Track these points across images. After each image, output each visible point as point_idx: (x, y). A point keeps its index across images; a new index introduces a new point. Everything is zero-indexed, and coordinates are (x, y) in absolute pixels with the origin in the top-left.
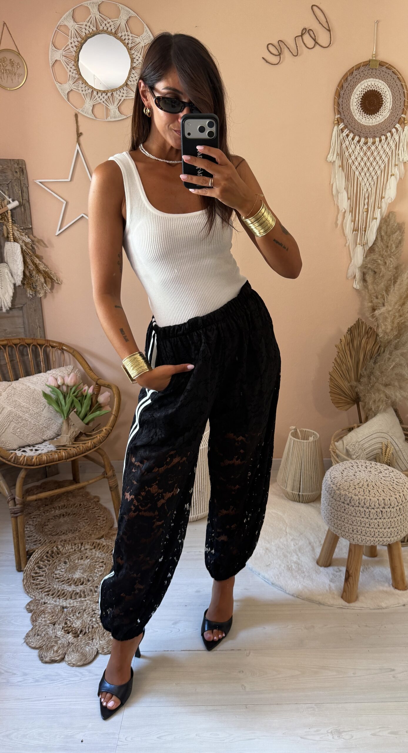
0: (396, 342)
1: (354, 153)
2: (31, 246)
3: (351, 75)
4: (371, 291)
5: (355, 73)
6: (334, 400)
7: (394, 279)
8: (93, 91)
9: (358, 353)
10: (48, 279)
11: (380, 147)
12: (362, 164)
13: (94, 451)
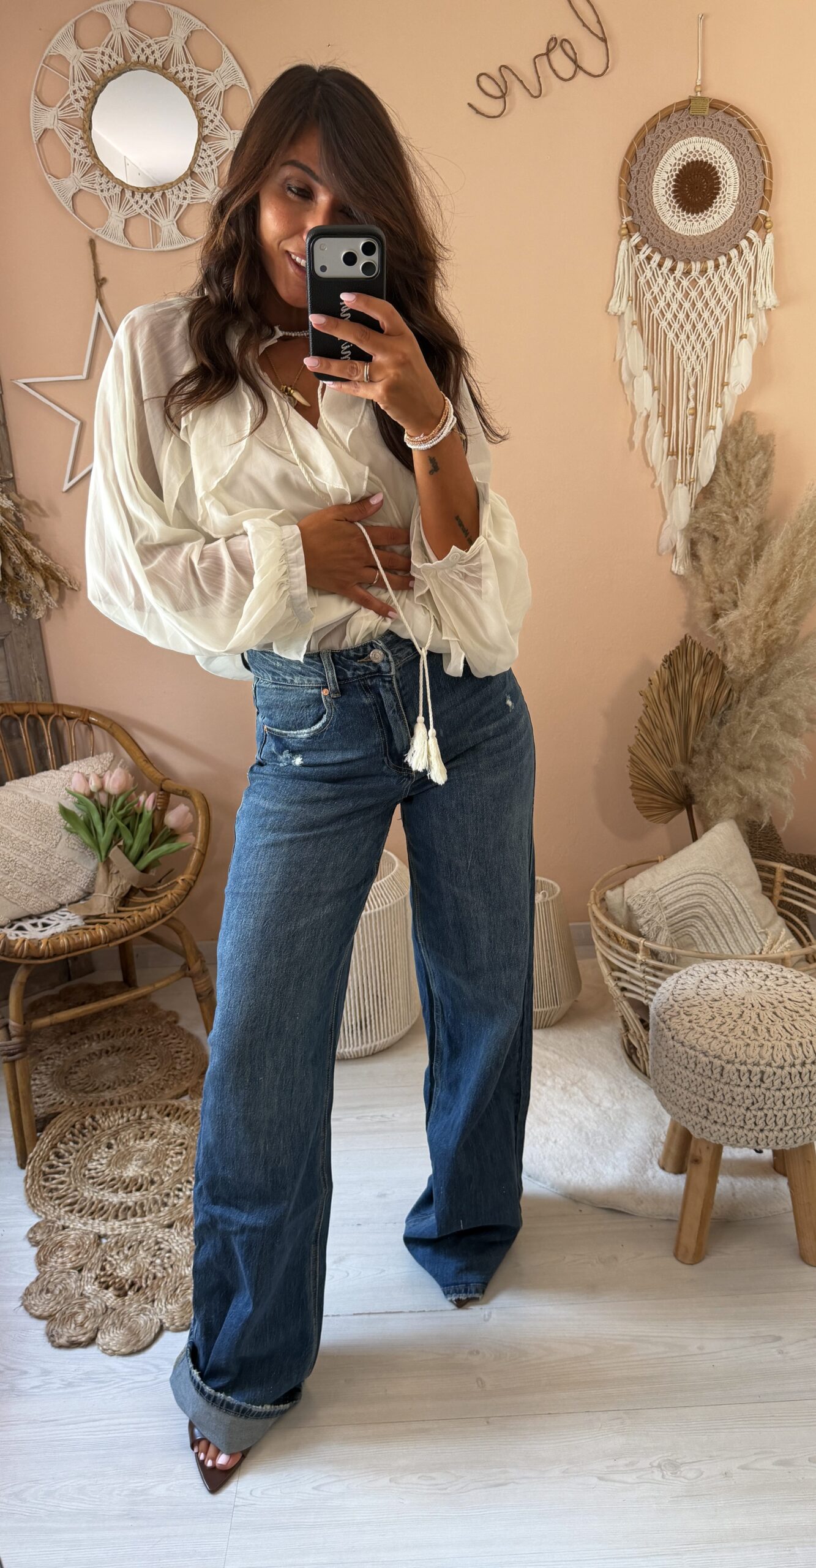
0: (762, 679)
1: (663, 293)
2: (15, 515)
3: (652, 131)
4: (709, 577)
5: (660, 126)
6: (642, 803)
7: (754, 551)
8: (123, 190)
9: (686, 706)
10: (51, 581)
11: (716, 280)
12: (681, 316)
13: (163, 924)
